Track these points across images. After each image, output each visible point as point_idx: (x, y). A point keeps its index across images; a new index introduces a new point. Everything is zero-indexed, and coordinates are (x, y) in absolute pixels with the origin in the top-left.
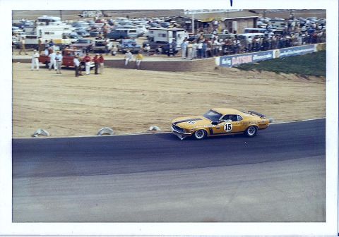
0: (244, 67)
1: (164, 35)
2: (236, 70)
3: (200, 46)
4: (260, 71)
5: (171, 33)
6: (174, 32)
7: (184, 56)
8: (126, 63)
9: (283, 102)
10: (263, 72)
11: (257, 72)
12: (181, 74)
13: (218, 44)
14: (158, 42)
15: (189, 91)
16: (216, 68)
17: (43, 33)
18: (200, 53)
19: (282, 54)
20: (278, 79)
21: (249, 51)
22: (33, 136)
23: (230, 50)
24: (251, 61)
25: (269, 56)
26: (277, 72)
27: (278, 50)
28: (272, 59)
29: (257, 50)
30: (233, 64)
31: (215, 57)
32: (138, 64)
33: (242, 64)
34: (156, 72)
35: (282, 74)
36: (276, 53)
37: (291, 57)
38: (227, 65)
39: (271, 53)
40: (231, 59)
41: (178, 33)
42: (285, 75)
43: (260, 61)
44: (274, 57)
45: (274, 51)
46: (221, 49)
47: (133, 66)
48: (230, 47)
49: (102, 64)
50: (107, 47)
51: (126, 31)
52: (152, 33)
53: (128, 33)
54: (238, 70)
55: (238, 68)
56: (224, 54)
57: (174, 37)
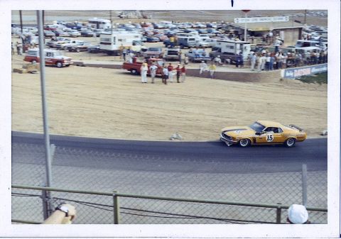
0: (305, 79)
1: (232, 47)
2: (299, 81)
3: (269, 59)
4: (320, 83)
5: (238, 46)
6: (241, 44)
7: (252, 67)
8: (201, 72)
10: (323, 85)
11: (318, 85)
12: (251, 84)
13: (283, 57)
14: (225, 53)
16: (281, 80)
17: (117, 40)
18: (268, 66)
23: (293, 63)
29: (315, 63)
32: (212, 74)
33: (303, 77)
41: (245, 45)
43: (317, 74)
46: (285, 62)
47: (207, 75)
48: (292, 61)
49: (184, 74)
50: (180, 56)
51: (186, 39)
52: (220, 44)
53: (188, 41)
54: (301, 82)
55: (301, 80)
56: (288, 67)
57: (241, 49)
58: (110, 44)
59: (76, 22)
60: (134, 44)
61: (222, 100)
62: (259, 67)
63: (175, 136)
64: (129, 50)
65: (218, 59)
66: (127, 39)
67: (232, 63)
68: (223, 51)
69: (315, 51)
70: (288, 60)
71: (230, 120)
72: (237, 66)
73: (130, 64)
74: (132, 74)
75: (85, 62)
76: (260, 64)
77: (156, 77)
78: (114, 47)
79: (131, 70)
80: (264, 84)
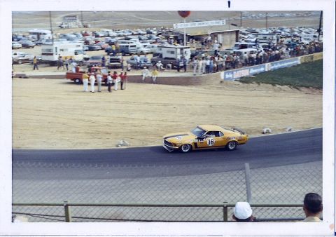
0: (244, 80)
1: (172, 52)
2: (238, 83)
3: (208, 62)
4: (258, 83)
5: (179, 51)
6: (182, 49)
8: (144, 78)
9: (289, 112)
10: (262, 85)
11: (257, 85)
12: (193, 88)
14: (166, 58)
15: (211, 104)
16: (221, 82)
18: (208, 69)
19: (272, 67)
20: (275, 91)
21: (246, 66)
23: (232, 65)
24: (248, 74)
25: (262, 69)
26: (274, 85)
27: (269, 63)
28: (265, 72)
29: (252, 64)
30: (235, 77)
31: (220, 72)
32: (154, 80)
33: (242, 78)
35: (278, 86)
36: (268, 67)
37: (280, 69)
38: (230, 79)
39: (264, 66)
40: (232, 73)
41: (185, 50)
42: (280, 86)
43: (255, 74)
44: (266, 70)
45: (267, 64)
46: (224, 64)
50: (122, 63)
51: (128, 46)
52: (161, 49)
53: (130, 48)
54: (241, 84)
55: (240, 81)
56: (227, 69)
57: (182, 53)
58: (52, 54)
59: (16, 34)
60: (76, 54)
61: (165, 105)
62: (199, 70)
63: (122, 143)
64: (71, 59)
65: (159, 64)
66: (69, 49)
67: (173, 68)
68: (164, 57)
69: (252, 52)
70: (226, 62)
71: (174, 123)
72: (179, 71)
73: (72, 74)
74: (75, 83)
75: (28, 74)
76: (200, 68)
77: (102, 85)
79: (74, 79)
80: (207, 87)
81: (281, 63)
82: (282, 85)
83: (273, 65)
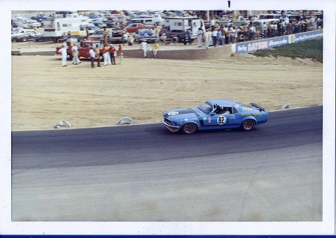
0: (260, 53)
1: (180, 24)
2: (251, 56)
4: (276, 56)
5: (186, 22)
6: (190, 21)
9: (299, 87)
10: (279, 57)
11: (273, 58)
12: (197, 62)
13: (234, 31)
14: (174, 31)
15: (206, 78)
16: (232, 55)
17: (61, 26)
18: (215, 41)
19: (297, 39)
20: (294, 64)
21: (265, 37)
22: (56, 127)
24: (266, 47)
25: (284, 42)
26: (293, 57)
27: (294, 35)
28: (288, 44)
29: (273, 36)
30: (249, 50)
31: (231, 44)
32: (155, 54)
33: (258, 51)
34: (173, 61)
35: (298, 59)
36: (292, 39)
37: (306, 41)
38: (243, 52)
39: (287, 39)
40: (247, 46)
41: (193, 21)
42: (301, 59)
43: (276, 47)
44: (290, 42)
45: (290, 36)
46: (236, 36)
47: (150, 55)
51: (142, 21)
52: (168, 21)
54: (255, 56)
55: (254, 54)
57: (190, 24)
58: (54, 30)
61: (153, 80)
67: (180, 41)
68: (171, 29)
78: (58, 34)
80: (215, 60)
81: (308, 35)
82: (303, 58)
83: (298, 37)
